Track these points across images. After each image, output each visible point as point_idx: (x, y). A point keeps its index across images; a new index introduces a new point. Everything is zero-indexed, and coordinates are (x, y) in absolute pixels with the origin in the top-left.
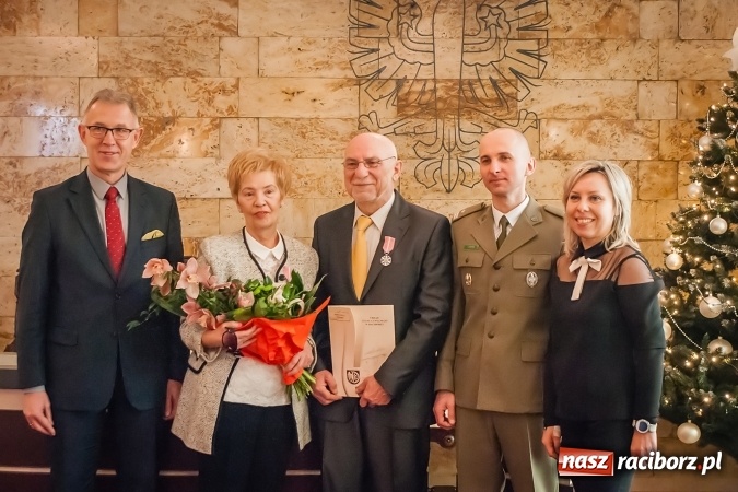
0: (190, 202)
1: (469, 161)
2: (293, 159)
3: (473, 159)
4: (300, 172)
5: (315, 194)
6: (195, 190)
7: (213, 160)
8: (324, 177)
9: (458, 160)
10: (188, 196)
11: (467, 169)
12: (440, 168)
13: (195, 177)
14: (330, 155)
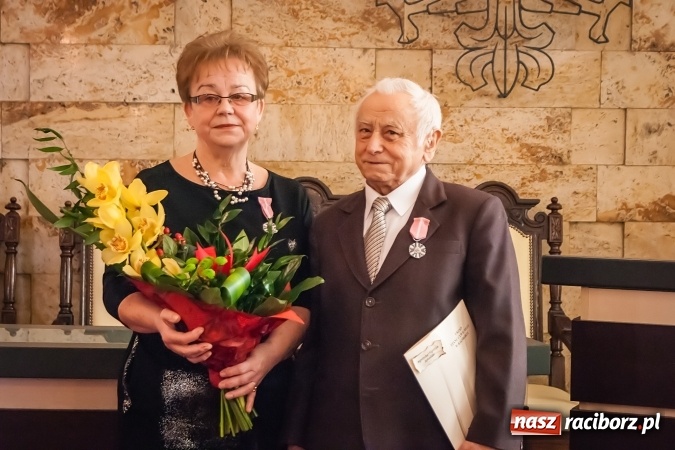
0: (132, 108)
1: (535, 53)
2: (281, 48)
3: (539, 49)
4: (290, 66)
5: (312, 98)
6: (139, 92)
7: (166, 49)
8: (325, 74)
9: (518, 51)
10: (129, 100)
11: (530, 64)
12: (492, 62)
13: (139, 72)
14: (333, 43)
